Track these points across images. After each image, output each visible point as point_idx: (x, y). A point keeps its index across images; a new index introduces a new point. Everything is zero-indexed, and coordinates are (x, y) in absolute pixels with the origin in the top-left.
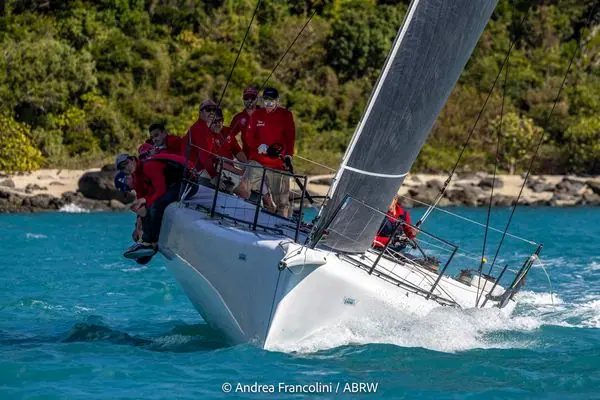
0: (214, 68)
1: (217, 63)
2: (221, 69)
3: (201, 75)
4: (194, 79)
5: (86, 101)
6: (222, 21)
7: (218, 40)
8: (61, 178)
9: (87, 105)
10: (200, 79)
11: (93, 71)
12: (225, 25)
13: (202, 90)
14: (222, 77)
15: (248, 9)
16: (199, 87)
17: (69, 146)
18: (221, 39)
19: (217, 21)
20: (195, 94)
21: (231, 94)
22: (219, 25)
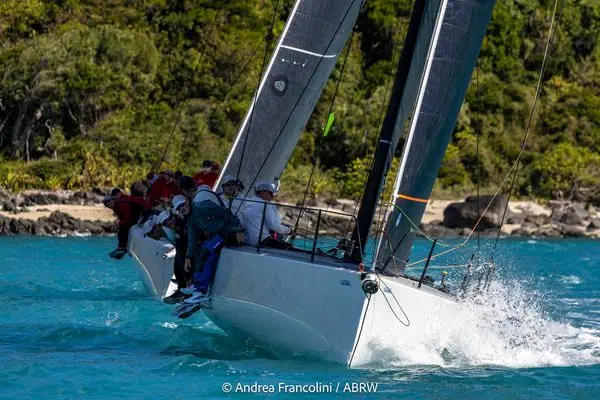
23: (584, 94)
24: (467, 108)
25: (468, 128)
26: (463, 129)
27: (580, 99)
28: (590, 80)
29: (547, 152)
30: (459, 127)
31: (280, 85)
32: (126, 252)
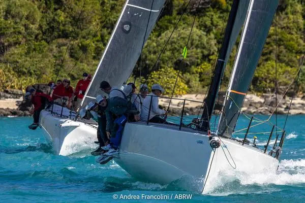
0: (279, 43)
1: (280, 40)
2: (282, 43)
3: (272, 46)
4: (268, 48)
5: (211, 60)
6: (284, 18)
7: (282, 28)
8: (197, 99)
9: (212, 61)
10: (271, 48)
11: (216, 44)
12: (286, 20)
13: (272, 54)
14: (282, 47)
15: (298, 12)
16: (271, 52)
17: (202, 83)
18: (284, 28)
19: (282, 19)
20: (269, 56)
21: (287, 56)
22: (283, 20)
23: (281, 33)
24: (215, 42)
25: (216, 53)
26: (213, 54)
27: (280, 36)
28: (285, 25)
29: (261, 66)
30: (211, 53)
31: (127, 27)
32: (38, 125)
